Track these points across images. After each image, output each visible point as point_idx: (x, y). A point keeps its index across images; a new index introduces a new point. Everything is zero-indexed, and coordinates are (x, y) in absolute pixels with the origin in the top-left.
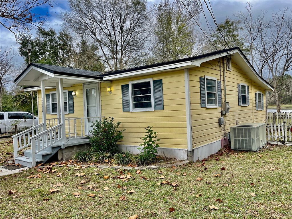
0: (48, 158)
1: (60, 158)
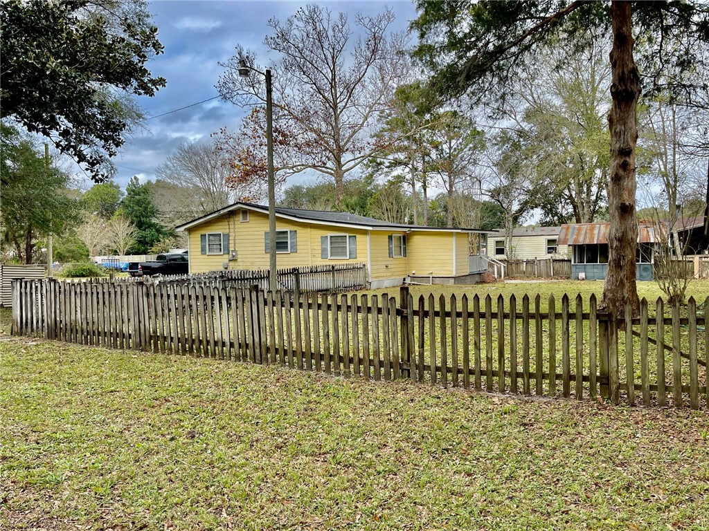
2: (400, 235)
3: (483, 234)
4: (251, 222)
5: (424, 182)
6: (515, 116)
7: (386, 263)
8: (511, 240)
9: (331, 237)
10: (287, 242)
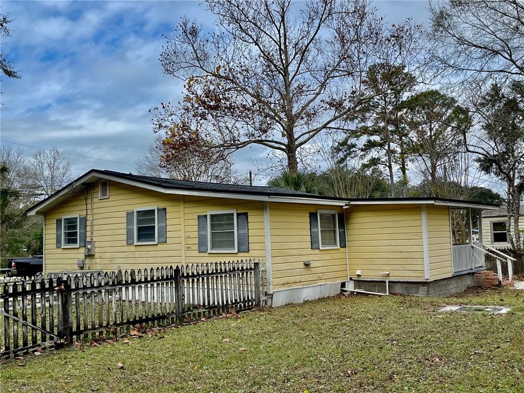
2: (332, 212)
3: (474, 210)
4: (111, 199)
5: (403, 165)
6: (510, 56)
7: (306, 259)
8: (516, 222)
9: (212, 216)
10: (154, 226)
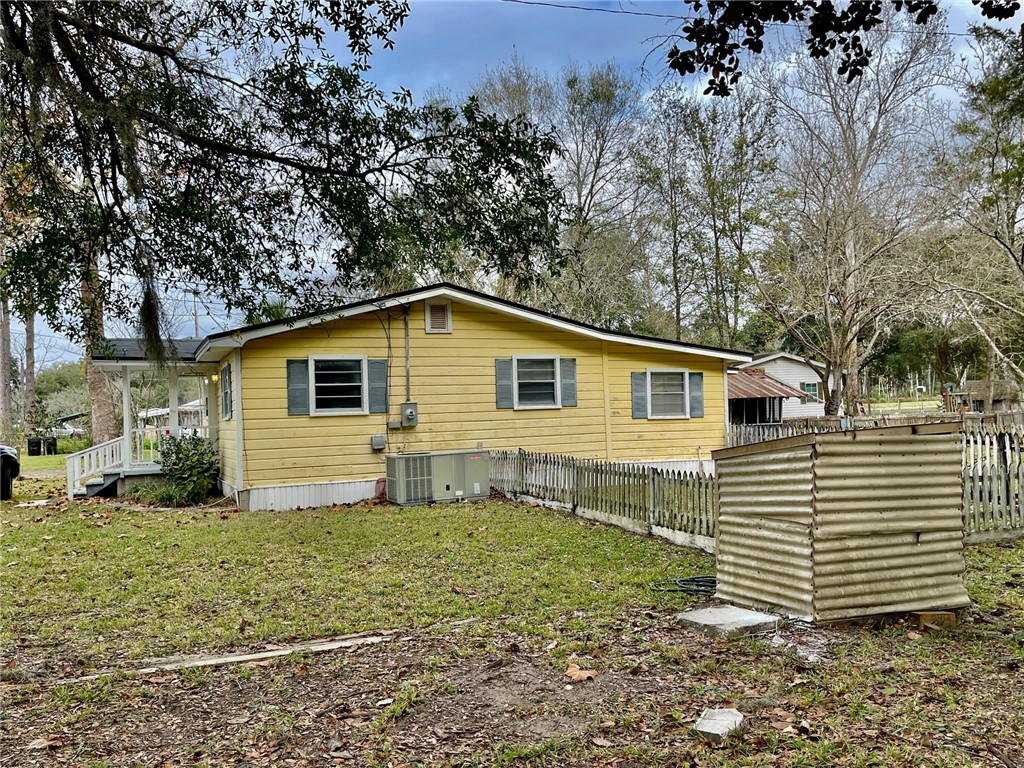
0: (97, 490)
1: (119, 491)
4: (456, 334)
9: (652, 374)
